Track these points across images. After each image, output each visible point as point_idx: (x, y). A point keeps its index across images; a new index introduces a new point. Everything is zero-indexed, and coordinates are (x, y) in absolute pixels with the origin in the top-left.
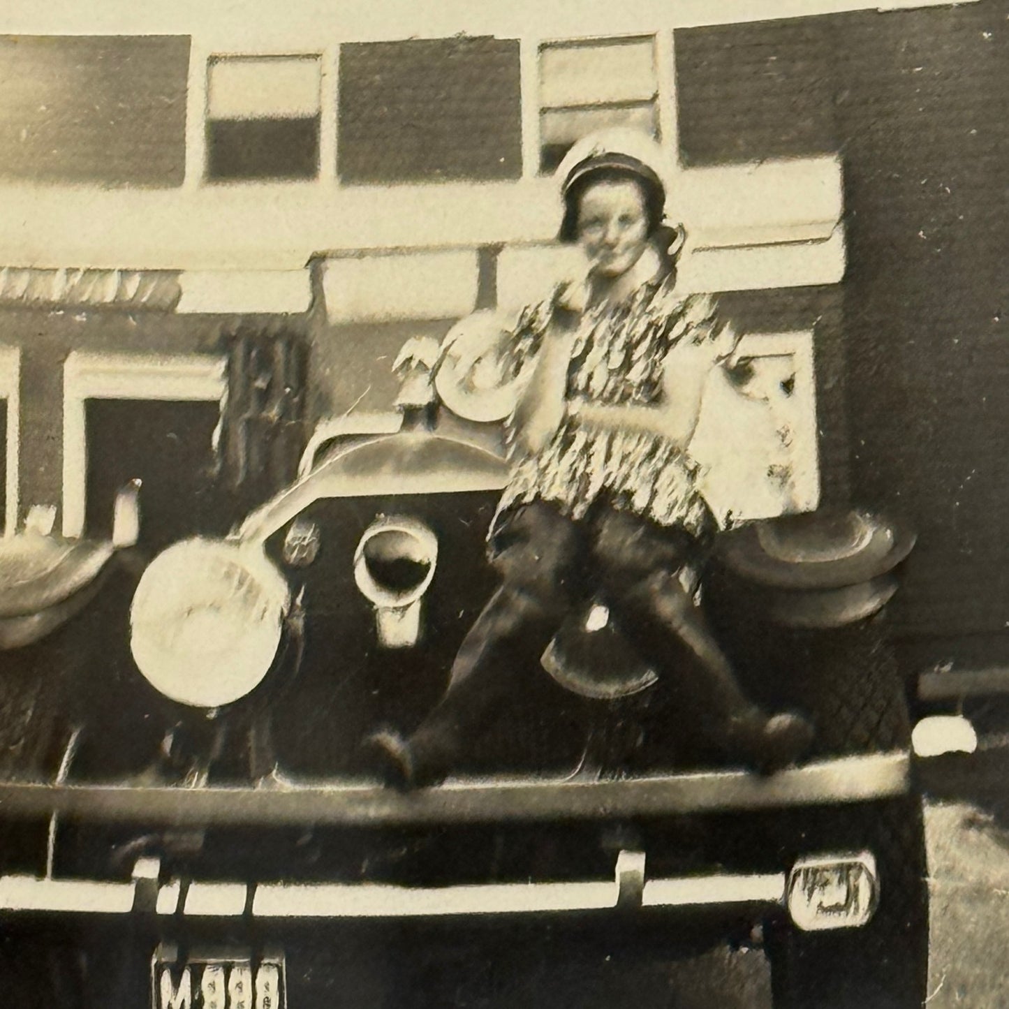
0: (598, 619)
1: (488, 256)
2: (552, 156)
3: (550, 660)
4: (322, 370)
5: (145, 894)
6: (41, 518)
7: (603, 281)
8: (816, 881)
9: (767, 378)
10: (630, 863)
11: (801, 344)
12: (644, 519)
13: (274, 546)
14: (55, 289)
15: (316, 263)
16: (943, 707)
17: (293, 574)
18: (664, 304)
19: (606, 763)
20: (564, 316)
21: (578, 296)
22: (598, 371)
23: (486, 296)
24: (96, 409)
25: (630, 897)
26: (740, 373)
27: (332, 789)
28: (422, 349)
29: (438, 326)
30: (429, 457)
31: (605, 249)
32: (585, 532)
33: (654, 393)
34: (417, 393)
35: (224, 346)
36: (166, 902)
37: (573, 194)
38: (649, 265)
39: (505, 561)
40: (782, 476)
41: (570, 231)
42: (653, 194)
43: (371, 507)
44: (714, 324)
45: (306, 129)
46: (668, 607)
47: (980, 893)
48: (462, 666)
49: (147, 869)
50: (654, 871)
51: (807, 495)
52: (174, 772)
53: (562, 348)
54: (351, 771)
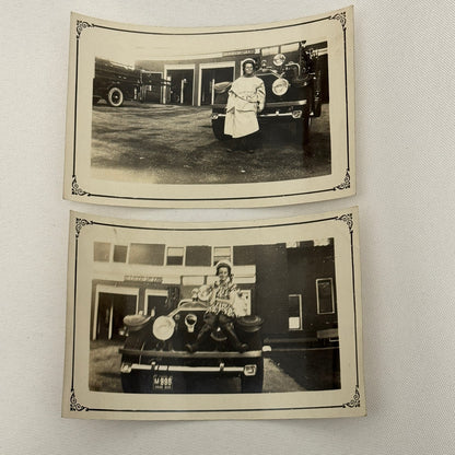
0: (219, 329)
1: (206, 277)
2: (215, 263)
3: (212, 335)
4: (181, 293)
5: (153, 367)
6: (141, 312)
7: (222, 281)
8: (248, 369)
9: (244, 296)
10: (222, 365)
11: (249, 291)
12: (226, 315)
13: (174, 317)
14: (145, 280)
15: (182, 277)
16: (267, 345)
17: (176, 322)
18: (230, 285)
19: (219, 350)
20: (216, 286)
21: (218, 283)
22: (220, 294)
23: (205, 283)
24: (149, 297)
25: (222, 369)
26: (240, 295)
27: (180, 352)
28: (196, 290)
29: (198, 287)
30: (196, 306)
31: (222, 277)
32: (218, 317)
33: (228, 298)
34: (195, 296)
35: (168, 289)
36: (156, 368)
37: (218, 269)
38: (228, 279)
39: (206, 321)
40: (246, 310)
41: (217, 274)
42: (229, 269)
43: (188, 312)
44: (237, 288)
45: (181, 258)
46: (229, 328)
47: (271, 371)
48: (200, 335)
49: (154, 363)
50: (225, 366)
51: (249, 313)
52: (158, 349)
53: (215, 291)
54: (183, 350)
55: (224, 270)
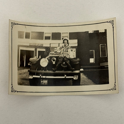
0: (64, 63)
1: (59, 44)
2: (63, 39)
3: (62, 65)
4: (50, 49)
5: (40, 76)
6: (36, 57)
7: (65, 45)
8: (75, 77)
9: (73, 51)
10: (65, 76)
11: (75, 49)
12: (67, 58)
13: (48, 59)
14: (37, 45)
15: (50, 44)
16: (82, 68)
18: (68, 47)
19: (64, 70)
20: (63, 47)
21: (64, 46)
22: (65, 50)
23: (59, 46)
24: (39, 51)
25: (65, 77)
26: (72, 51)
27: (50, 71)
28: (55, 49)
29: (56, 47)
30: (56, 54)
32: (64, 58)
33: (67, 51)
34: (55, 51)
35: (45, 48)
36: (42, 77)
37: (64, 41)
38: (67, 45)
39: (59, 60)
40: (74, 56)
41: (63, 43)
42: (68, 41)
43: (53, 57)
44: (71, 48)
45: (50, 37)
46: (68, 62)
47: (83, 78)
48: (57, 65)
49: (41, 75)
50: (66, 76)
51: (75, 57)
52: (42, 70)
53: (63, 49)
54: (51, 71)
55: (66, 41)
